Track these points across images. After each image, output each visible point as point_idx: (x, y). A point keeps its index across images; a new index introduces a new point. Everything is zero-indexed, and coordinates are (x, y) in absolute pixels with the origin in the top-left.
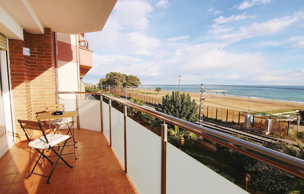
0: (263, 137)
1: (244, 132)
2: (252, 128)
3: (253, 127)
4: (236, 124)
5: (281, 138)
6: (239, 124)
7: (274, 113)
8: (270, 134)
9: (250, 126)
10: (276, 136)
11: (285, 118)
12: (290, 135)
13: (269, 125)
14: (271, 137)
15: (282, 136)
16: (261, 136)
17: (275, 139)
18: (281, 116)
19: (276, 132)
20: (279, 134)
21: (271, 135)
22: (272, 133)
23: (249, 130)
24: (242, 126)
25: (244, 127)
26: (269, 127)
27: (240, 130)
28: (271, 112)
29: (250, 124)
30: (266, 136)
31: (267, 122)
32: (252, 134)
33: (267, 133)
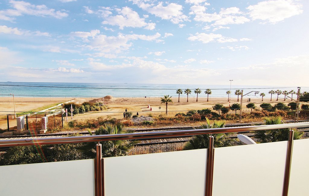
0: (42, 136)
1: (20, 137)
2: (26, 131)
3: (27, 129)
4: (5, 131)
5: (58, 131)
6: (9, 130)
7: (41, 110)
8: (48, 130)
9: (24, 129)
10: (54, 131)
11: (52, 113)
12: (64, 126)
13: (45, 123)
14: (50, 134)
15: (58, 129)
16: (40, 136)
17: (54, 134)
18: (48, 111)
19: (53, 128)
20: (56, 128)
21: (50, 132)
22: (49, 130)
23: (25, 133)
24: (14, 132)
25: (18, 131)
26: (45, 124)
27: (13, 137)
28: (38, 110)
29: (24, 127)
30: (45, 133)
31: (43, 120)
32: (30, 136)
33: (45, 131)
